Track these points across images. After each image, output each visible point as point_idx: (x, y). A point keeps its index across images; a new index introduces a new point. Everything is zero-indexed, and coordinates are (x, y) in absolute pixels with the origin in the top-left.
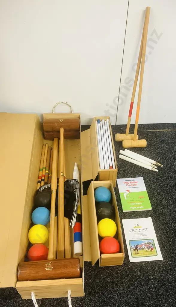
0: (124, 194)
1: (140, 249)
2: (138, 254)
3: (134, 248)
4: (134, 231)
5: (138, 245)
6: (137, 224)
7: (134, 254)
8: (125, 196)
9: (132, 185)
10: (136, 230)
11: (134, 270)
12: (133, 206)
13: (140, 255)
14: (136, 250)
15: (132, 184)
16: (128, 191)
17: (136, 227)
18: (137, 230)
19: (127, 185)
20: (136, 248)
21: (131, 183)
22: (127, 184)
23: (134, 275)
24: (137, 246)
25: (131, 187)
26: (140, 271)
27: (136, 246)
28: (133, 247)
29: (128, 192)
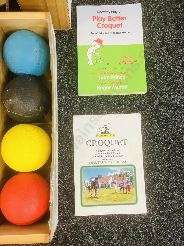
0: (89, 50)
1: (102, 187)
2: (96, 199)
3: (90, 185)
4: (97, 143)
5: (99, 177)
6: (106, 128)
7: (86, 198)
8: (90, 56)
9: (111, 26)
10: (101, 143)
11: (81, 233)
12: (104, 83)
13: (99, 202)
14: (92, 188)
15: (112, 22)
16: (99, 41)
17: (104, 135)
18: (104, 143)
19: (100, 25)
20: (94, 185)
21: (110, 19)
22: (99, 22)
23: (80, 242)
24: (97, 179)
25: (108, 30)
26: (94, 235)
27: (94, 179)
28: (87, 181)
29: (98, 46)
